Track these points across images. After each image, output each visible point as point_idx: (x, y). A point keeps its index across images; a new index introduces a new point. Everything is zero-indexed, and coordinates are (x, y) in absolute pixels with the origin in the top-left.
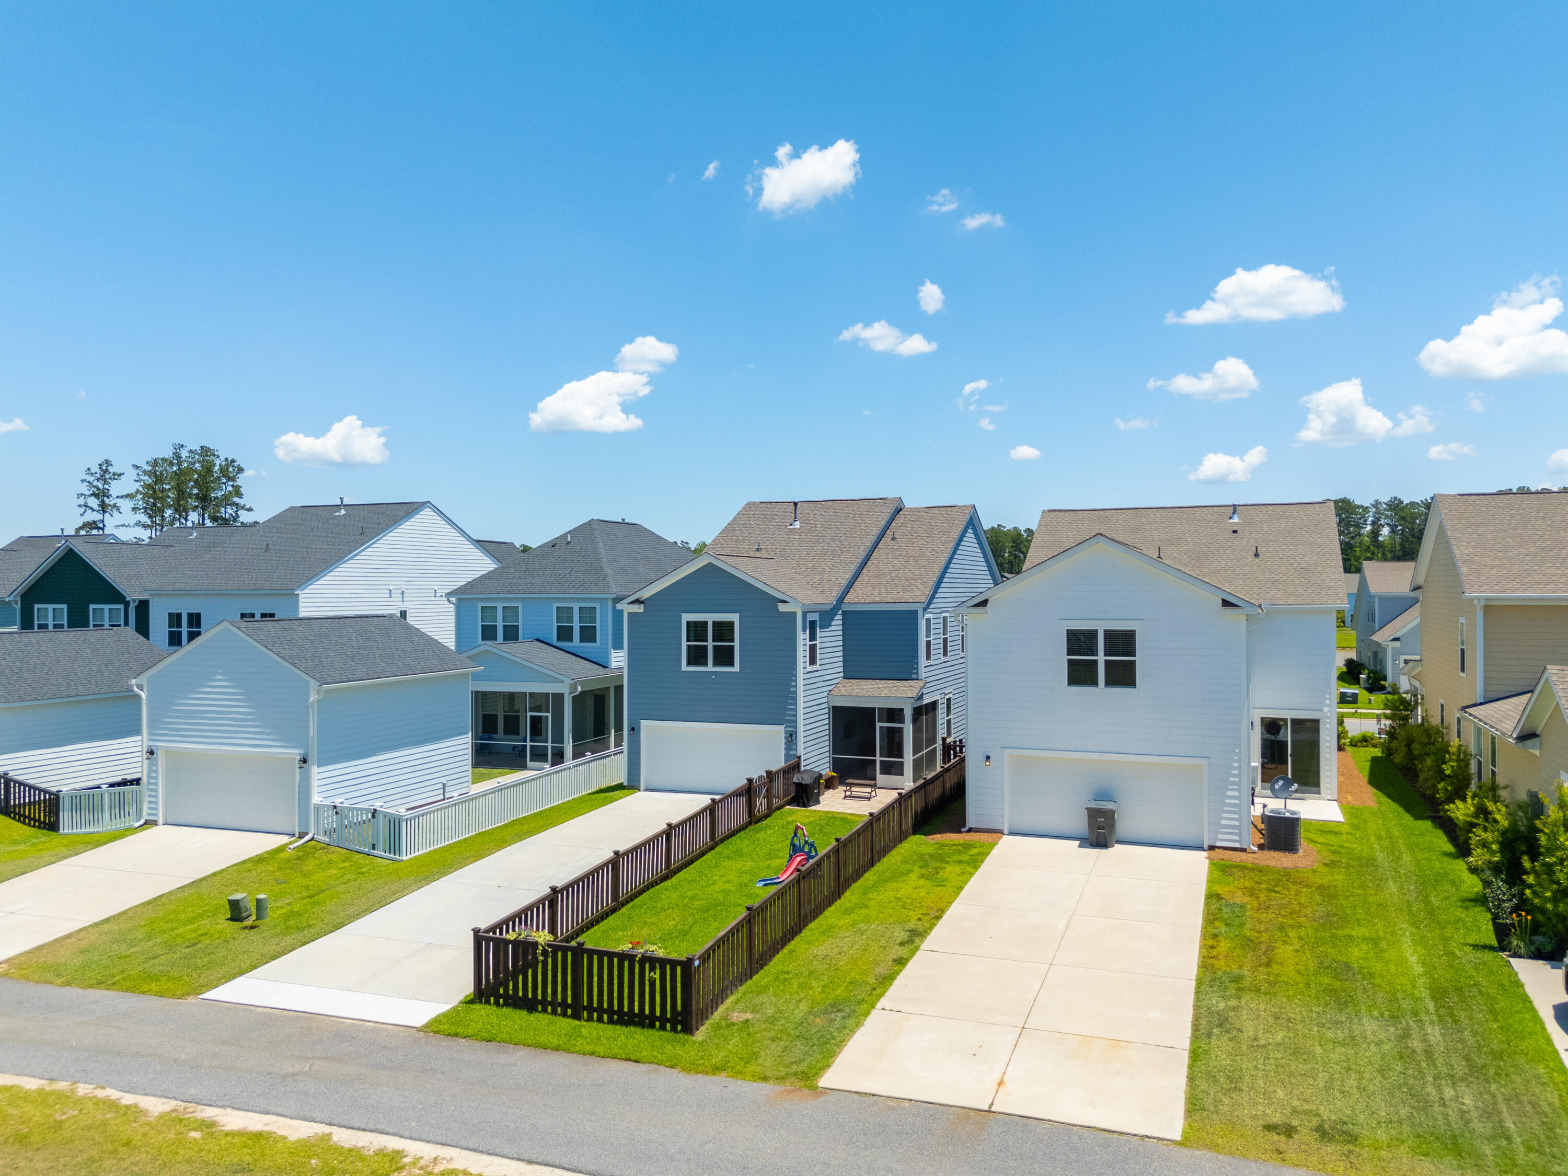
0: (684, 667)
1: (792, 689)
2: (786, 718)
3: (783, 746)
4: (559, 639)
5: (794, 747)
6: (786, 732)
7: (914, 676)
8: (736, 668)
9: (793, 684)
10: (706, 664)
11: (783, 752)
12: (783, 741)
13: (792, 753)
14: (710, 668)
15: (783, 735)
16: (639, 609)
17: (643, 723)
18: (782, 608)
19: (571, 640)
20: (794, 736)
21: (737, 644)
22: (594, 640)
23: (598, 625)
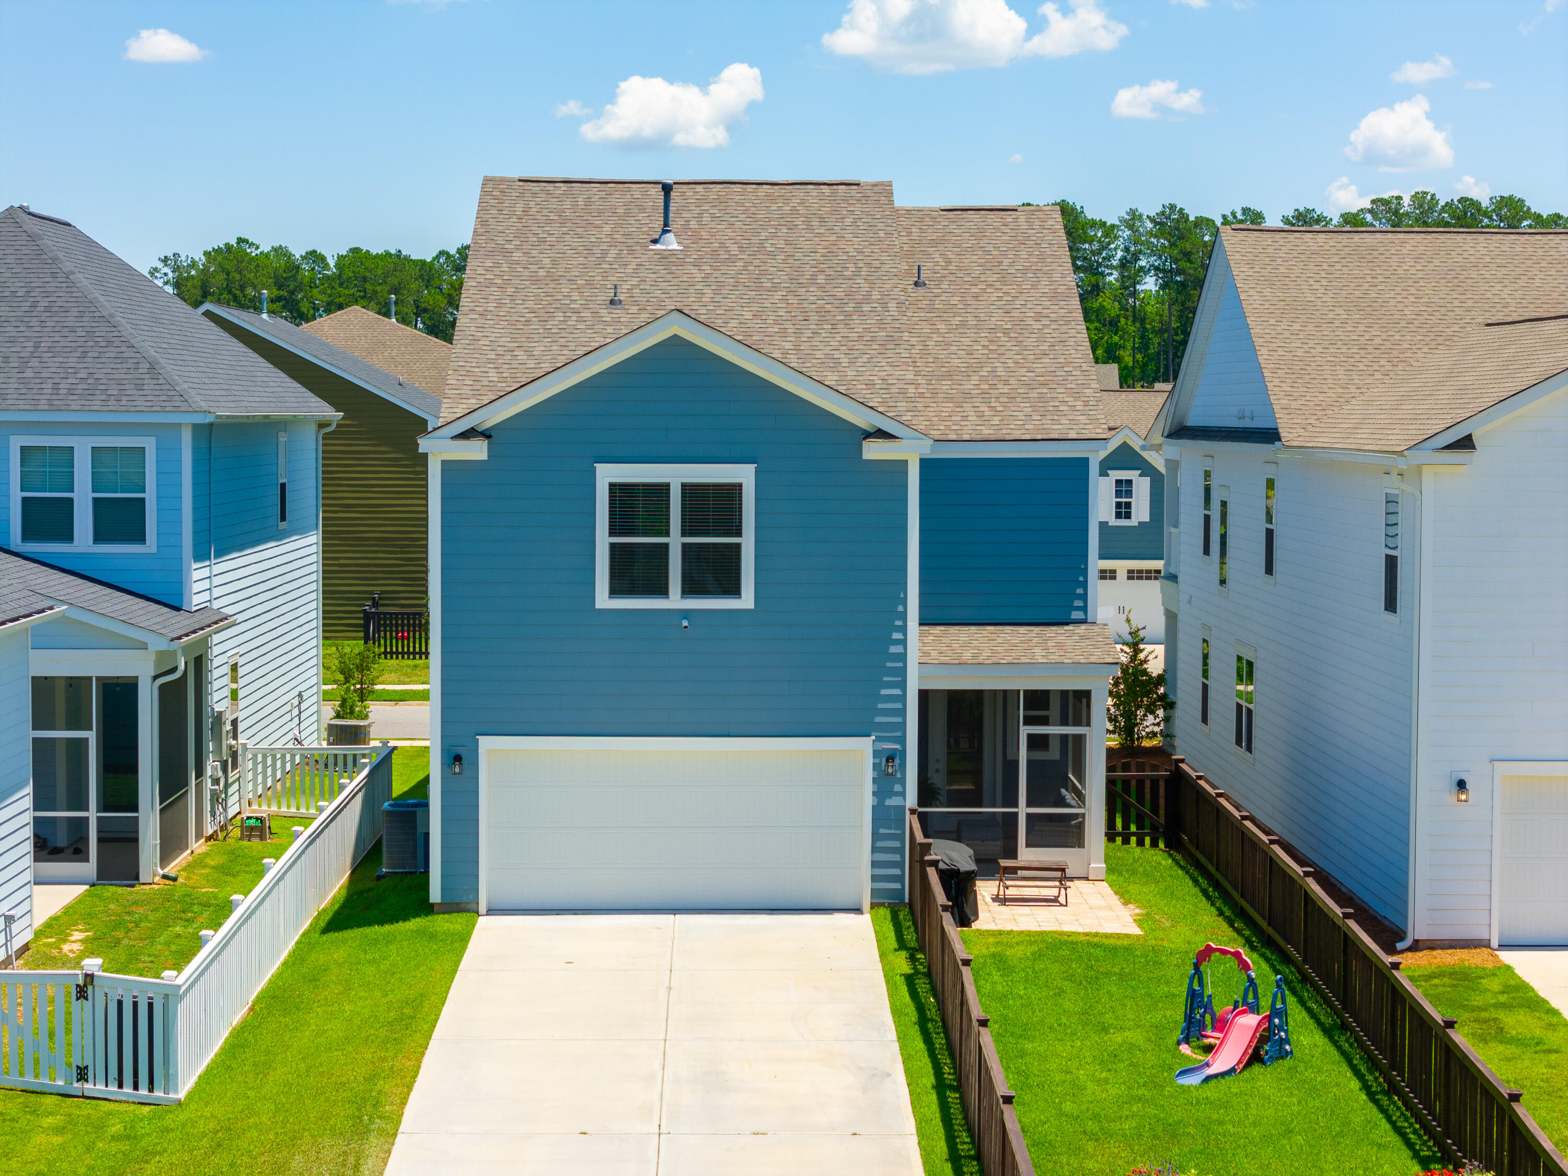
0: (603, 600)
1: (893, 649)
2: (878, 719)
3: (869, 787)
4: (27, 535)
5: (898, 788)
6: (876, 753)
7: (1076, 615)
8: (747, 600)
9: (897, 636)
10: (662, 591)
11: (868, 801)
12: (869, 774)
13: (892, 802)
14: (675, 600)
15: (869, 760)
16: (477, 451)
17: (486, 743)
18: (873, 451)
19: (67, 535)
20: (897, 761)
21: (748, 542)
22: (140, 537)
23: (150, 496)
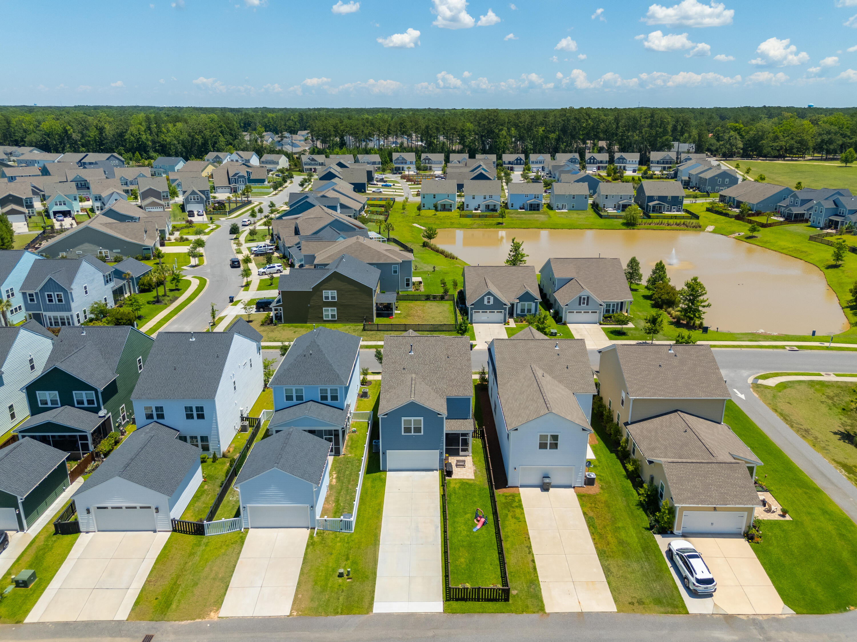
0: (403, 434)
2: (440, 448)
3: (438, 456)
4: (321, 400)
7: (469, 418)
8: (422, 433)
14: (413, 434)
15: (438, 453)
16: (386, 416)
17: (387, 451)
19: (327, 401)
21: (422, 426)
22: (337, 400)
23: (338, 395)
